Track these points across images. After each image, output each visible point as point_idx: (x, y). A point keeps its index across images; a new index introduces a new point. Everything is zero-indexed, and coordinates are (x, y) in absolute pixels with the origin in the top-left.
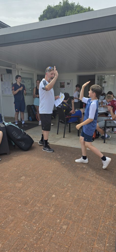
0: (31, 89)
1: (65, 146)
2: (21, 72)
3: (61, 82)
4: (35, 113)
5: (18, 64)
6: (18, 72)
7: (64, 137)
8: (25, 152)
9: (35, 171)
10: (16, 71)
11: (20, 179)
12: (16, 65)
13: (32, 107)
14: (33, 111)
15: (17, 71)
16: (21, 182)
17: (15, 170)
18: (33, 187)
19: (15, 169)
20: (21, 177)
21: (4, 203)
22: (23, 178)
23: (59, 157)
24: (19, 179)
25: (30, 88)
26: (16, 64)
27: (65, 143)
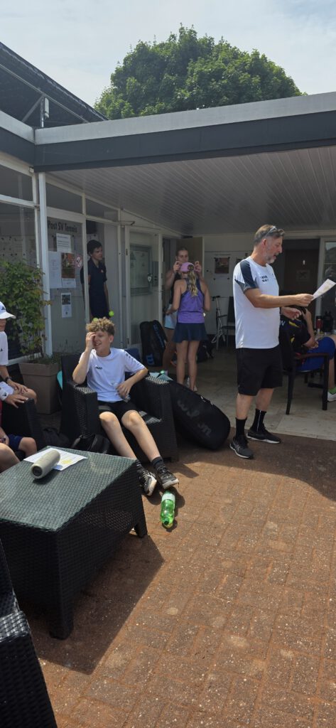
0: (149, 278)
1: (311, 437)
2: (131, 232)
3: (219, 257)
4: (164, 344)
5: (122, 209)
6: (123, 230)
7: (288, 413)
8: (215, 454)
9: (288, 507)
10: (116, 227)
11: (268, 530)
12: (117, 211)
13: (155, 327)
14: (159, 340)
15: (119, 227)
16: (277, 537)
17: (230, 504)
18: (323, 551)
19: (228, 501)
20: (265, 523)
21: (282, 594)
22: (271, 525)
23: (322, 469)
24: (265, 529)
25: (149, 275)
26: (119, 210)
27: (306, 430)
